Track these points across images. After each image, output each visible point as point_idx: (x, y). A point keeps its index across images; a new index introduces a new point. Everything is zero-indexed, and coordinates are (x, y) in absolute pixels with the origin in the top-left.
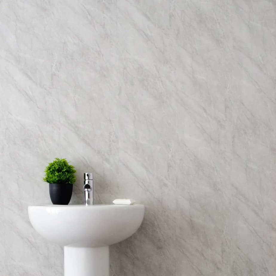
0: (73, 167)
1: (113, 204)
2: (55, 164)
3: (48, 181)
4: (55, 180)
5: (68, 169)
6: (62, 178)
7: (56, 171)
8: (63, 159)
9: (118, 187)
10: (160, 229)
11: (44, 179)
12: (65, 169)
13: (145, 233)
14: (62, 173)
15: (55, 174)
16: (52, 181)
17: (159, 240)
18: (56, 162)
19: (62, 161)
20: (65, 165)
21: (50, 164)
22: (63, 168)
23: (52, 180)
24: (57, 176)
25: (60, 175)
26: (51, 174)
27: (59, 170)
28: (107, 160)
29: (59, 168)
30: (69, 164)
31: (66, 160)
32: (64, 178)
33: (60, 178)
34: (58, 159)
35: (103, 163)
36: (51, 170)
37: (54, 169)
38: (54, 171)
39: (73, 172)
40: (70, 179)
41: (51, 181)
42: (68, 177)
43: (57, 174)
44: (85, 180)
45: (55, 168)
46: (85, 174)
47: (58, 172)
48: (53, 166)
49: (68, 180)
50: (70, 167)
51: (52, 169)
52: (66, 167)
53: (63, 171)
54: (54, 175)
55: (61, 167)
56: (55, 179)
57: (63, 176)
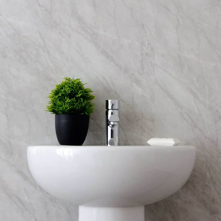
0: (90, 91)
1: (148, 145)
2: (64, 86)
3: (54, 111)
4: (65, 110)
5: (85, 93)
6: (76, 106)
7: (67, 97)
8: (77, 79)
9: (153, 121)
10: (215, 183)
11: (48, 108)
12: (80, 94)
13: (192, 189)
14: (76, 99)
15: (66, 100)
16: (61, 111)
17: (213, 200)
18: (66, 84)
19: (76, 82)
20: (81, 88)
21: (58, 86)
22: (77, 93)
23: (61, 108)
24: (69, 103)
25: (73, 102)
26: (60, 100)
27: (71, 96)
28: (138, 82)
29: (72, 91)
30: (85, 87)
31: (81, 80)
32: (79, 106)
33: (74, 106)
34: (69, 80)
35: (132, 86)
36: (60, 95)
37: (63, 93)
38: (63, 97)
39: (91, 98)
40: (87, 108)
41: (59, 111)
42: (83, 104)
43: (68, 100)
44: (108, 110)
45: (65, 91)
46: (107, 102)
47: (70, 98)
48: (62, 89)
49: (84, 109)
50: (86, 92)
51: (61, 93)
52: (81, 91)
53: (77, 96)
54: (64, 102)
55: (75, 91)
56: (66, 108)
57: (77, 103)
